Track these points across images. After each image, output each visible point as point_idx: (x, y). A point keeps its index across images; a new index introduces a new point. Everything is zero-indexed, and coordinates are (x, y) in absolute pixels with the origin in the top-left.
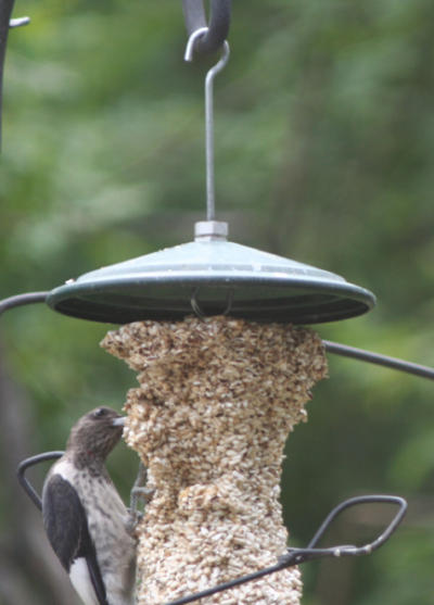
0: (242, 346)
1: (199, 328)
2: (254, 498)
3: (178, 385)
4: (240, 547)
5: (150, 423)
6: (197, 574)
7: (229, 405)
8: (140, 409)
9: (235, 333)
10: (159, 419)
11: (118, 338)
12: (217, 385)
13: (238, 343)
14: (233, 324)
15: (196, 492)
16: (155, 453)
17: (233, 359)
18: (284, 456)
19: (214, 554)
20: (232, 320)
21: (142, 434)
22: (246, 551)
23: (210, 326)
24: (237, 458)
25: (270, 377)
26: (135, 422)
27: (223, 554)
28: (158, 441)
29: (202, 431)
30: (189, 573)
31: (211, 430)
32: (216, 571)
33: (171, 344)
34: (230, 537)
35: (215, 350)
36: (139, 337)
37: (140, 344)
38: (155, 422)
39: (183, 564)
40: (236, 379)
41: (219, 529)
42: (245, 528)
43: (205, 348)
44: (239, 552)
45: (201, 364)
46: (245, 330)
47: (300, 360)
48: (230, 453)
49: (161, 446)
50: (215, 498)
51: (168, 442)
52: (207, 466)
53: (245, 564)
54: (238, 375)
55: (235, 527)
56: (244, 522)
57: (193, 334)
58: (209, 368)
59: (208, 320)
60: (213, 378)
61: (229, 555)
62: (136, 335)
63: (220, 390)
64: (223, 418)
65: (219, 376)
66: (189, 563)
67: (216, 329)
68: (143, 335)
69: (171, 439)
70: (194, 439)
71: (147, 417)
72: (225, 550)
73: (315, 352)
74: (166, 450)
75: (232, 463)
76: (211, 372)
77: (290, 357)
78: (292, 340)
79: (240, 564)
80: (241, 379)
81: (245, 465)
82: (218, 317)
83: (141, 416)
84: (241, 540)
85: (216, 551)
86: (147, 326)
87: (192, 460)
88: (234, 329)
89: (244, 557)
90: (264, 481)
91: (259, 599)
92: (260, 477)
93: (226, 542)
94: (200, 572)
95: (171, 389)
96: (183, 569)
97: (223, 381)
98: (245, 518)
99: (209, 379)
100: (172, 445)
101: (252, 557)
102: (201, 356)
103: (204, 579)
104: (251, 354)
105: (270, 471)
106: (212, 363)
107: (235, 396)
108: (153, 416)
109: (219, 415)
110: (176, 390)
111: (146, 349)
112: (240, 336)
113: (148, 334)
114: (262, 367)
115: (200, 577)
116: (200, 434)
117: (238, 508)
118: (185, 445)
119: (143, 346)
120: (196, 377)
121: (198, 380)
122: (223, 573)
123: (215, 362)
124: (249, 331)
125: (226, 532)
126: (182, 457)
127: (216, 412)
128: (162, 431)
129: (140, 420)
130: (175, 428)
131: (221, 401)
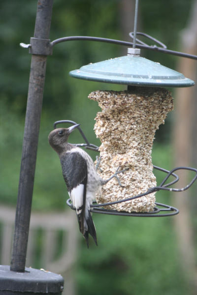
0: (142, 106)
1: (126, 99)
2: (141, 158)
3: (116, 116)
4: (134, 180)
5: (104, 128)
6: (117, 190)
7: (135, 126)
8: (101, 122)
9: (139, 101)
10: (108, 127)
11: (95, 96)
12: (131, 119)
13: (140, 104)
14: (139, 98)
15: (120, 159)
16: (106, 139)
17: (138, 111)
18: (154, 138)
19: (124, 183)
20: (139, 96)
21: (101, 133)
22: (136, 182)
23: (130, 99)
24: (136, 144)
25: (151, 115)
26: (99, 128)
27: (127, 184)
28: (107, 135)
29: (124, 132)
30: (114, 189)
31: (127, 133)
32: (125, 189)
33: (115, 103)
34: (131, 177)
35: (132, 107)
36: (103, 98)
37: (103, 101)
38: (106, 128)
39: (112, 185)
40: (138, 117)
41: (127, 174)
42: (137, 172)
43: (128, 106)
44: (134, 182)
45: (125, 110)
46: (144, 100)
47: (163, 107)
48: (134, 142)
49: (108, 136)
50: (127, 163)
51: (111, 135)
52: (125, 145)
53: (136, 187)
54: (139, 116)
55: (133, 173)
56: (137, 170)
57: (123, 101)
58: (129, 112)
59: (130, 95)
60: (130, 116)
61: (130, 184)
62: (102, 97)
63: (132, 121)
64: (132, 131)
65: (132, 116)
66: (114, 185)
67: (132, 101)
68: (104, 97)
69: (112, 134)
70: (121, 135)
71: (103, 126)
72: (128, 182)
73: (170, 102)
74: (110, 138)
75: (134, 146)
76: (129, 114)
77: (159, 106)
78: (161, 99)
79: (134, 187)
80: (140, 117)
81: (139, 147)
82: (134, 95)
83: (101, 125)
84: (135, 178)
85: (125, 182)
86: (106, 94)
87: (119, 142)
88: (139, 100)
89: (136, 184)
90: (146, 150)
91: (139, 202)
92: (144, 149)
93: (129, 179)
94: (118, 189)
95: (114, 117)
96: (112, 187)
97: (133, 117)
98: (137, 168)
99: (128, 117)
100: (112, 137)
101: (138, 184)
102: (126, 108)
103: (120, 192)
104: (145, 108)
105: (149, 145)
106: (129, 111)
107: (137, 123)
108: (106, 126)
109: (131, 129)
110: (115, 118)
111: (105, 103)
112: (141, 102)
113: (106, 97)
114: (149, 113)
115: (118, 191)
116: (123, 133)
117: (135, 165)
118: (117, 137)
119: (104, 102)
120: (123, 115)
121: (124, 116)
122: (127, 190)
123: (131, 111)
124: (145, 101)
125: (130, 175)
126: (116, 140)
127: (129, 128)
128: (109, 131)
129: (101, 126)
130: (114, 130)
131: (132, 125)
